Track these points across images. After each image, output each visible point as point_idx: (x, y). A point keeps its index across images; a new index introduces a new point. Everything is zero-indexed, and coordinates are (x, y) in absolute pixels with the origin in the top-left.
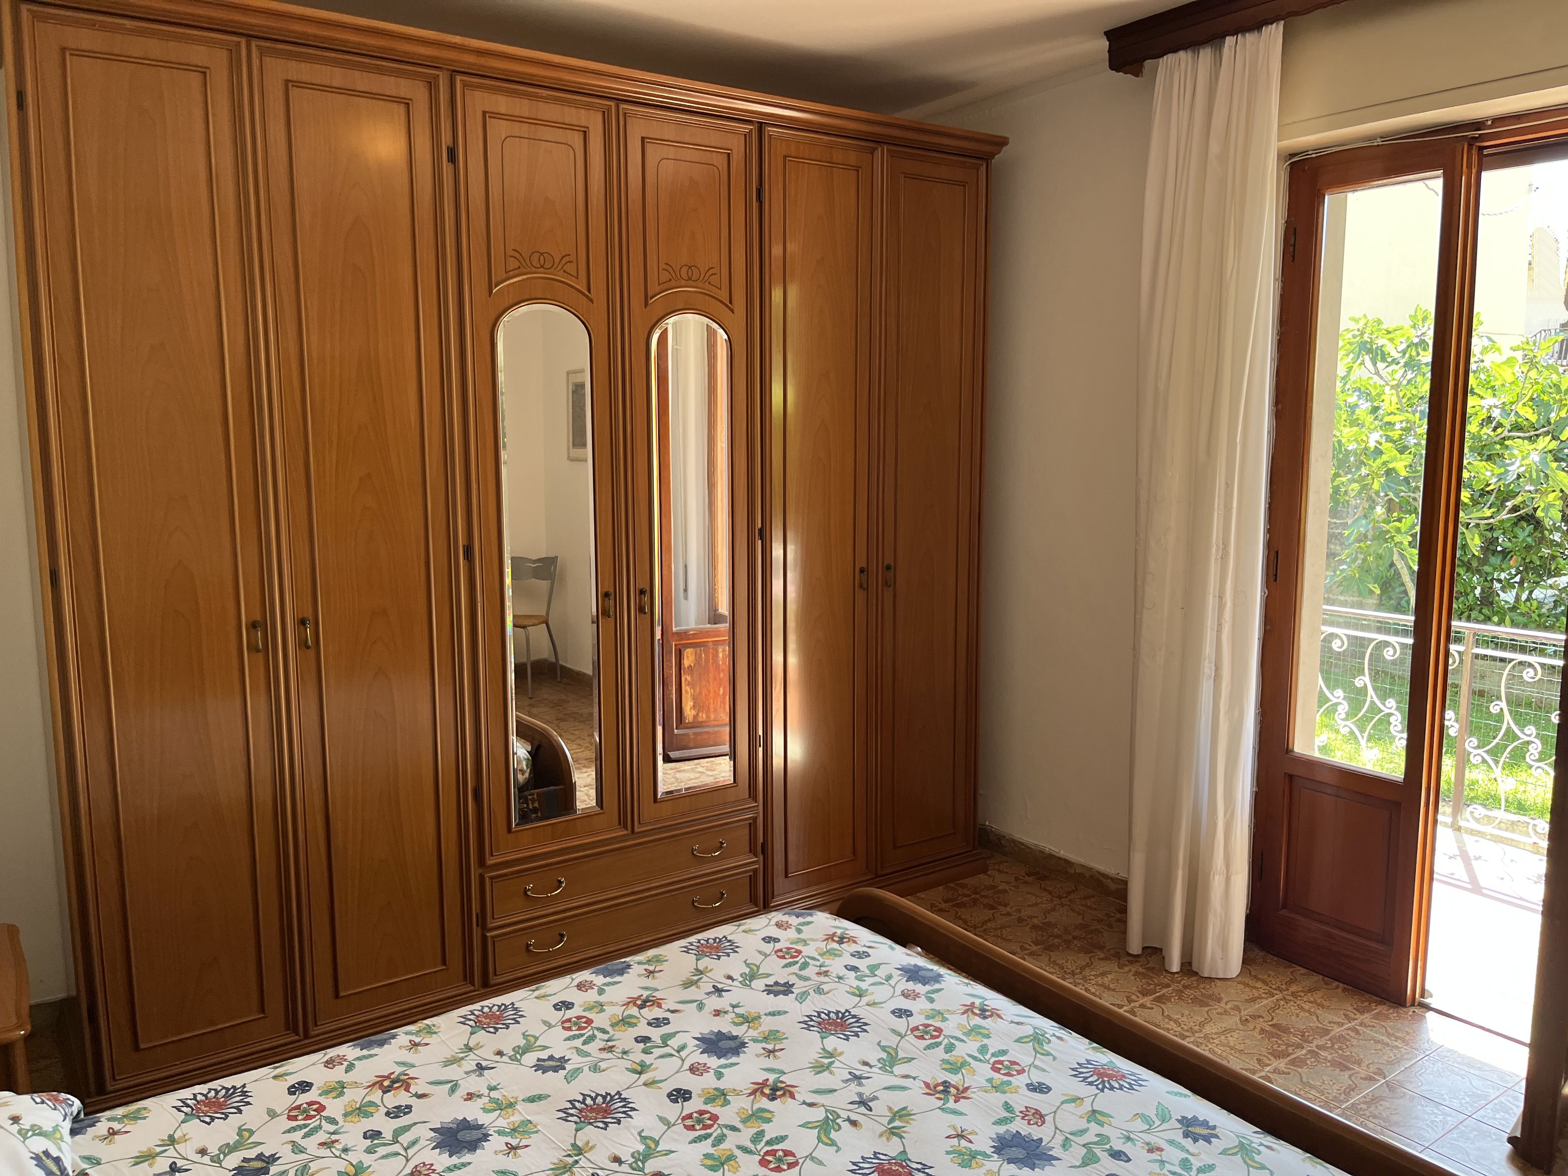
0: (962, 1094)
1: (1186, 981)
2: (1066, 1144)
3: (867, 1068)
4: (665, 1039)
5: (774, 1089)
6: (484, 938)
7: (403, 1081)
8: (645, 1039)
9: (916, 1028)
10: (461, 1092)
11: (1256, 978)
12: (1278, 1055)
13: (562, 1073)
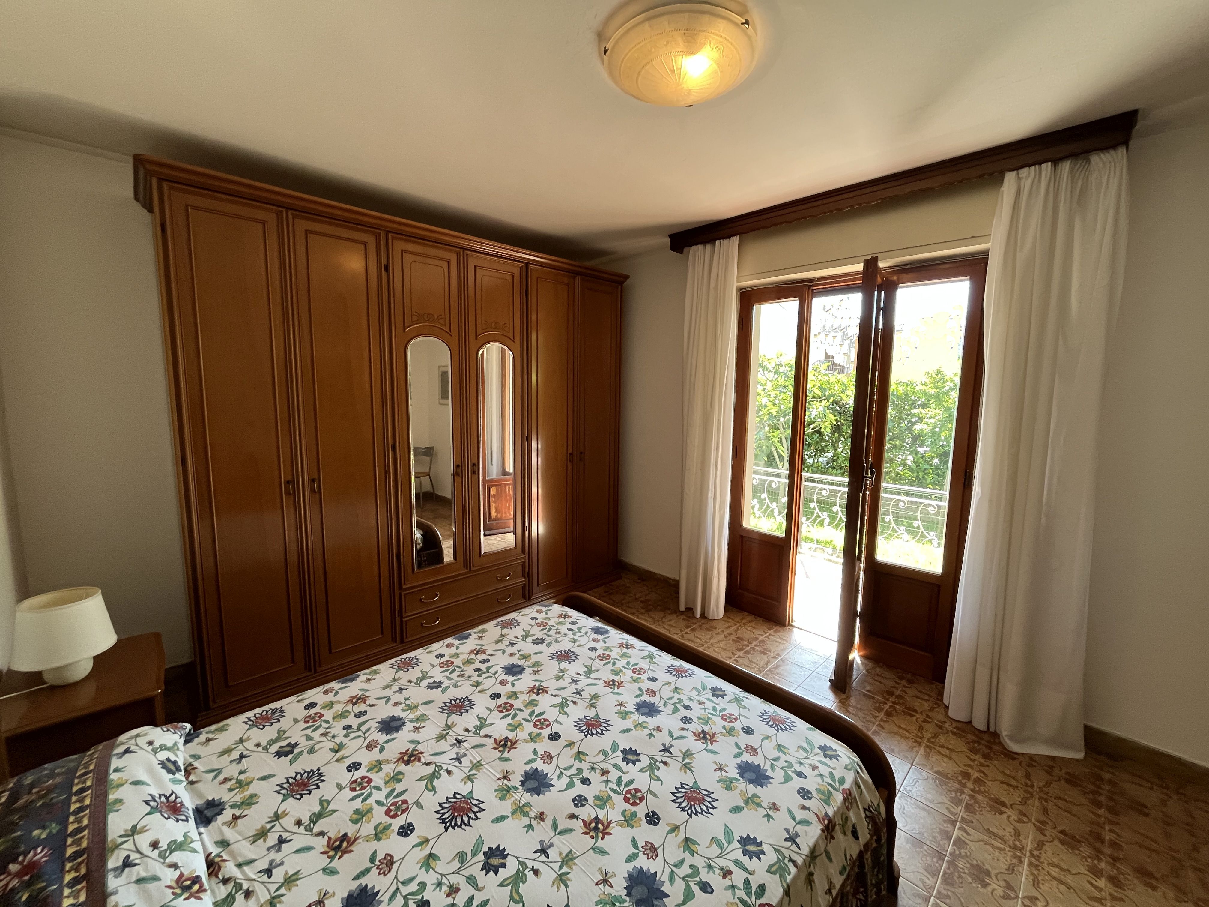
0: (620, 685)
1: (703, 621)
2: (665, 704)
3: (579, 676)
4: (488, 669)
5: (539, 690)
6: (401, 622)
7: (363, 698)
8: (478, 670)
9: (599, 656)
10: (392, 702)
11: (730, 618)
12: (740, 650)
13: (440, 689)
